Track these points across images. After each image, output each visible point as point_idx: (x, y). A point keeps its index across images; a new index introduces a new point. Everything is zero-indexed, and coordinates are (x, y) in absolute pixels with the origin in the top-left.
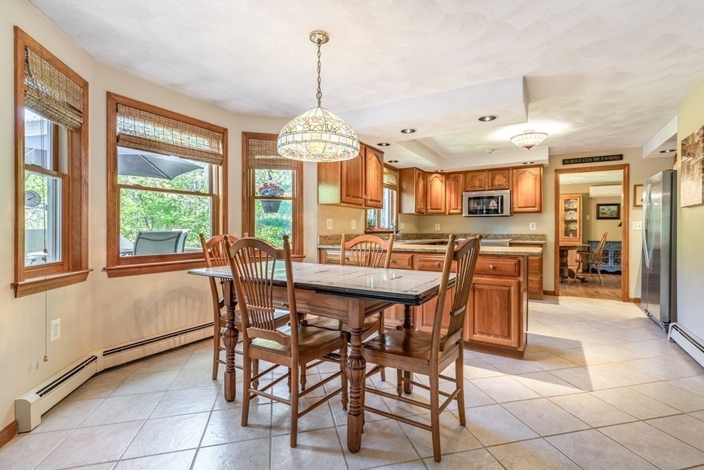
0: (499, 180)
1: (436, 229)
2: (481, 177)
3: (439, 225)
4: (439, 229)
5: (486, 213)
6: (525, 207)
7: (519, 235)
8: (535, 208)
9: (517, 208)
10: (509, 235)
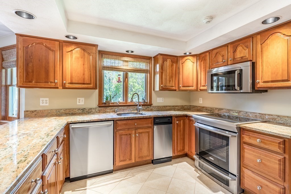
0: (241, 52)
1: (200, 103)
2: (223, 53)
3: (201, 99)
4: (202, 102)
5: (225, 90)
6: (272, 81)
7: (275, 115)
8: (289, 82)
9: (261, 83)
10: (262, 114)
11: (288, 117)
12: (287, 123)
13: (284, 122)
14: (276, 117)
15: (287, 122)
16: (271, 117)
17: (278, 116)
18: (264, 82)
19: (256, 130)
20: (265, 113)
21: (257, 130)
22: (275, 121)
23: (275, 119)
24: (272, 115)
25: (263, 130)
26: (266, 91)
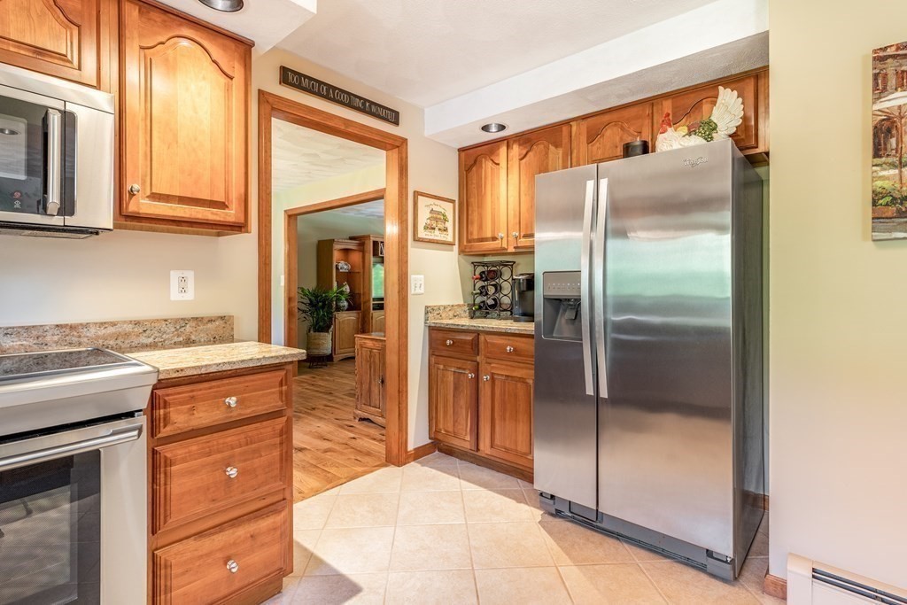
6: (183, 200)
7: (125, 322)
8: (227, 211)
9: (143, 199)
10: (72, 327)
11: (166, 320)
12: (164, 341)
13: (156, 340)
14: (129, 328)
15: (164, 336)
16: (111, 330)
17: (137, 323)
18: (156, 197)
19: (220, 369)
20: (84, 321)
21: (224, 368)
22: (127, 342)
23: (127, 335)
24: (113, 324)
25: (243, 361)
26: (97, 233)
